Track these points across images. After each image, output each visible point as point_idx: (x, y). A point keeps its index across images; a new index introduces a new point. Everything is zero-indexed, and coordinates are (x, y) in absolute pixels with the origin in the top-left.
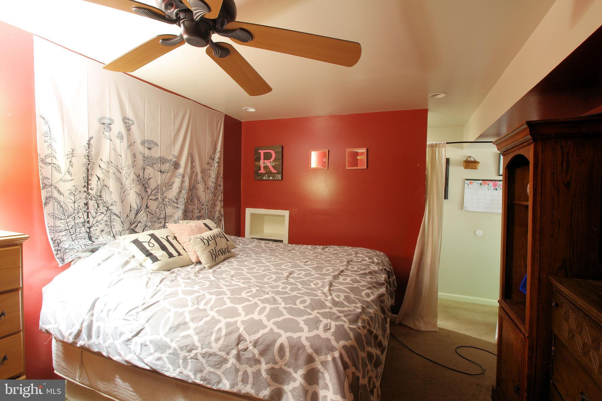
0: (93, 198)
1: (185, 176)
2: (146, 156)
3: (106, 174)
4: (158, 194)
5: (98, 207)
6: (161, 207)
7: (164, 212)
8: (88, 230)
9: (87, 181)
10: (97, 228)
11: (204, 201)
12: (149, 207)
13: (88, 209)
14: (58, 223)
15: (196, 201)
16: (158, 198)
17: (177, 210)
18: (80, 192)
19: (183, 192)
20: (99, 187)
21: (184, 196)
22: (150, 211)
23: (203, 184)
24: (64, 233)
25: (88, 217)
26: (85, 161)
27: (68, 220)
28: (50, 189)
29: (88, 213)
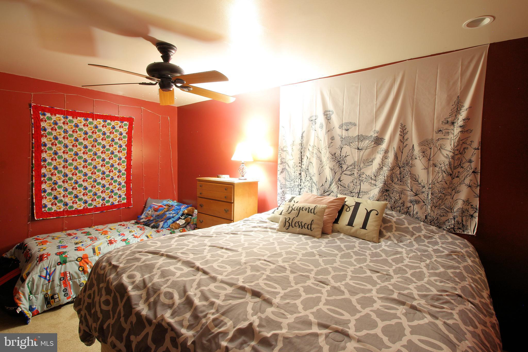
0: (304, 170)
1: (390, 151)
2: (343, 137)
3: (311, 155)
4: (355, 170)
5: (306, 176)
6: (356, 182)
7: (359, 187)
8: (300, 190)
9: (301, 160)
10: (304, 190)
11: (426, 182)
12: (341, 181)
13: (301, 177)
14: (287, 183)
15: (409, 181)
16: (353, 173)
17: (374, 188)
18: (297, 166)
19: (385, 169)
20: (307, 163)
21: (385, 174)
22: (342, 184)
23: (424, 160)
24: (288, 189)
25: (301, 182)
26: (299, 147)
27: (291, 182)
28: (284, 164)
29: (301, 180)
